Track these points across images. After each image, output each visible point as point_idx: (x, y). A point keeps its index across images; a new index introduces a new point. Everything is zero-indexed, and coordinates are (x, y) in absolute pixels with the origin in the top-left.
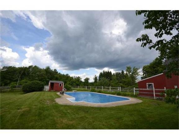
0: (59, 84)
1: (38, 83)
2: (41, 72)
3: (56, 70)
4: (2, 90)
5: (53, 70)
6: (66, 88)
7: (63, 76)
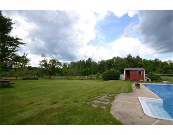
0: (138, 71)
1: (113, 71)
2: (122, 62)
3: (139, 57)
4: (93, 78)
5: (136, 58)
6: (149, 77)
7: (150, 63)
